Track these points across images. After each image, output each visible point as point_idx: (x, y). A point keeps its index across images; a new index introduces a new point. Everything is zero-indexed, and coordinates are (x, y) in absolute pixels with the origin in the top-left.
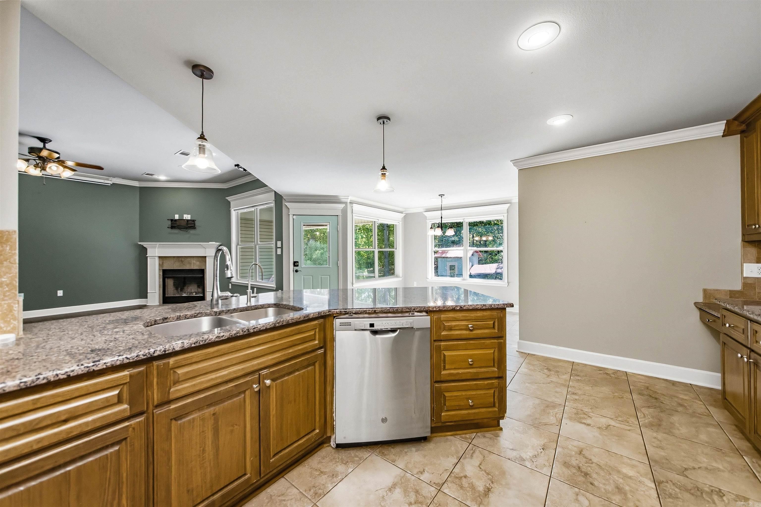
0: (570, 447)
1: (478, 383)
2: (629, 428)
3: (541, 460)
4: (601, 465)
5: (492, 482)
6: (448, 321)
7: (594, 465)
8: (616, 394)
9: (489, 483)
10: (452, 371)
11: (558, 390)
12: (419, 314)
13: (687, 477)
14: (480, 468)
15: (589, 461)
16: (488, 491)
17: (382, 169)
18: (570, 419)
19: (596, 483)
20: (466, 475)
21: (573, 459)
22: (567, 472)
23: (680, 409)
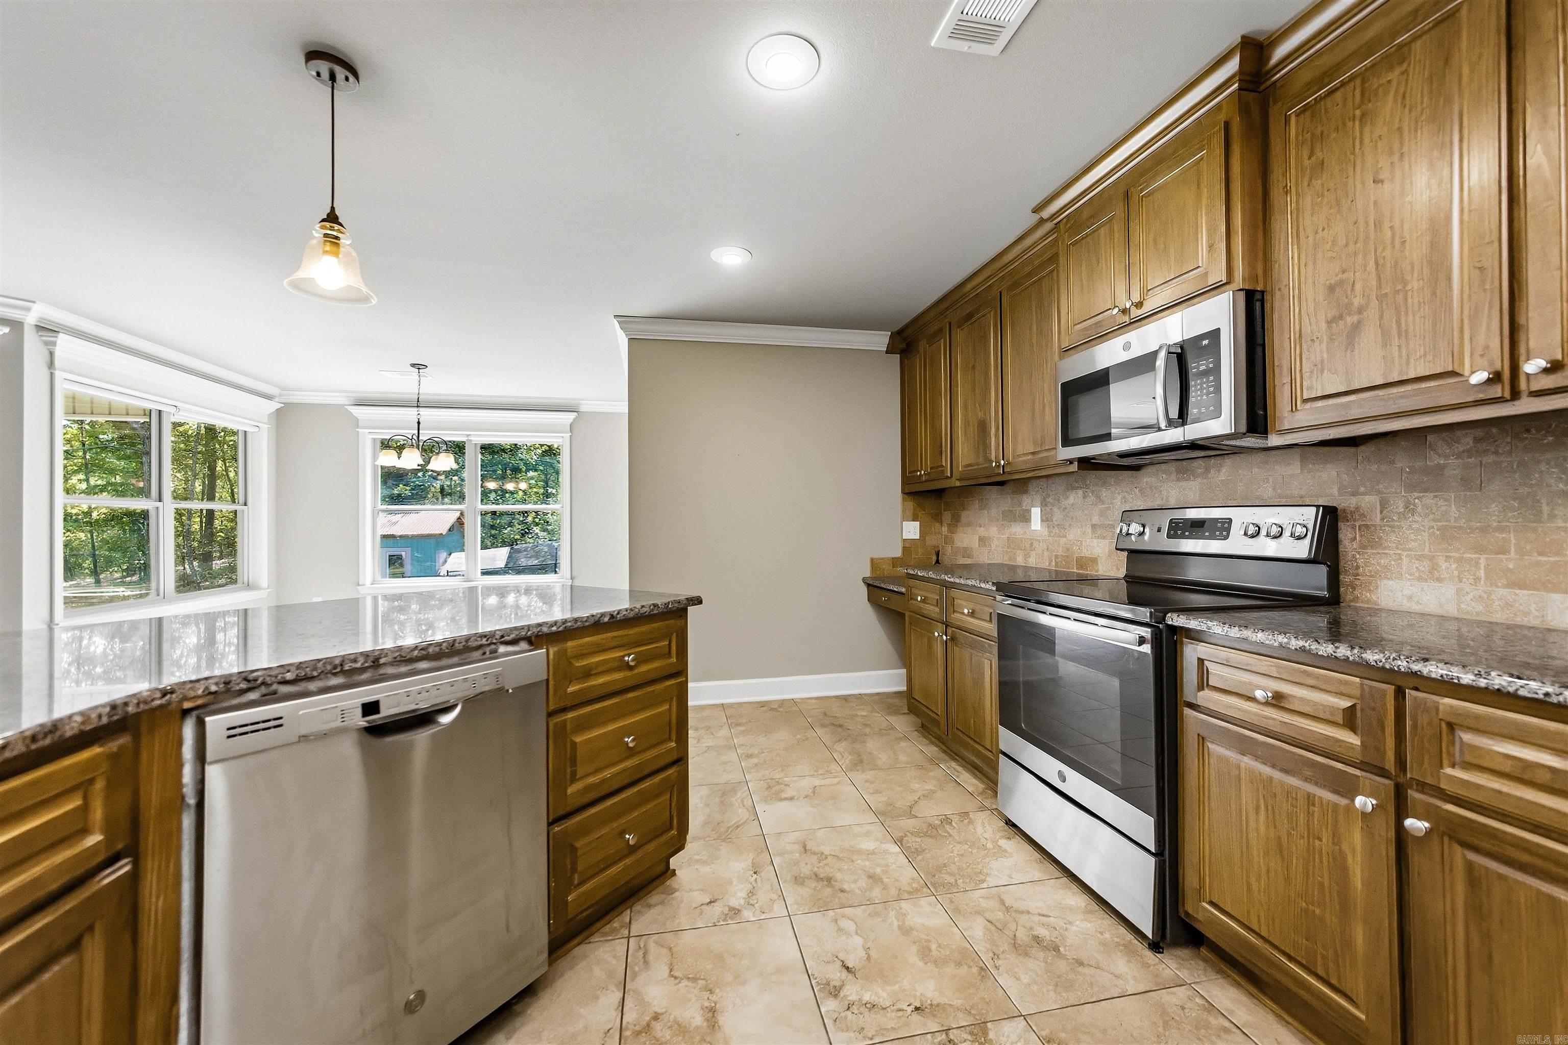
0: (788, 847)
1: (643, 786)
2: (835, 781)
3: (764, 895)
4: (836, 853)
5: (711, 991)
6: (581, 656)
7: (829, 858)
8: (798, 736)
9: (706, 998)
10: (592, 780)
11: (723, 758)
12: (510, 648)
13: (917, 817)
14: (676, 978)
15: (822, 856)
16: (712, 1013)
17: (323, 220)
18: (766, 800)
19: (846, 887)
20: (655, 1013)
21: (802, 865)
22: (805, 892)
23: (867, 730)
